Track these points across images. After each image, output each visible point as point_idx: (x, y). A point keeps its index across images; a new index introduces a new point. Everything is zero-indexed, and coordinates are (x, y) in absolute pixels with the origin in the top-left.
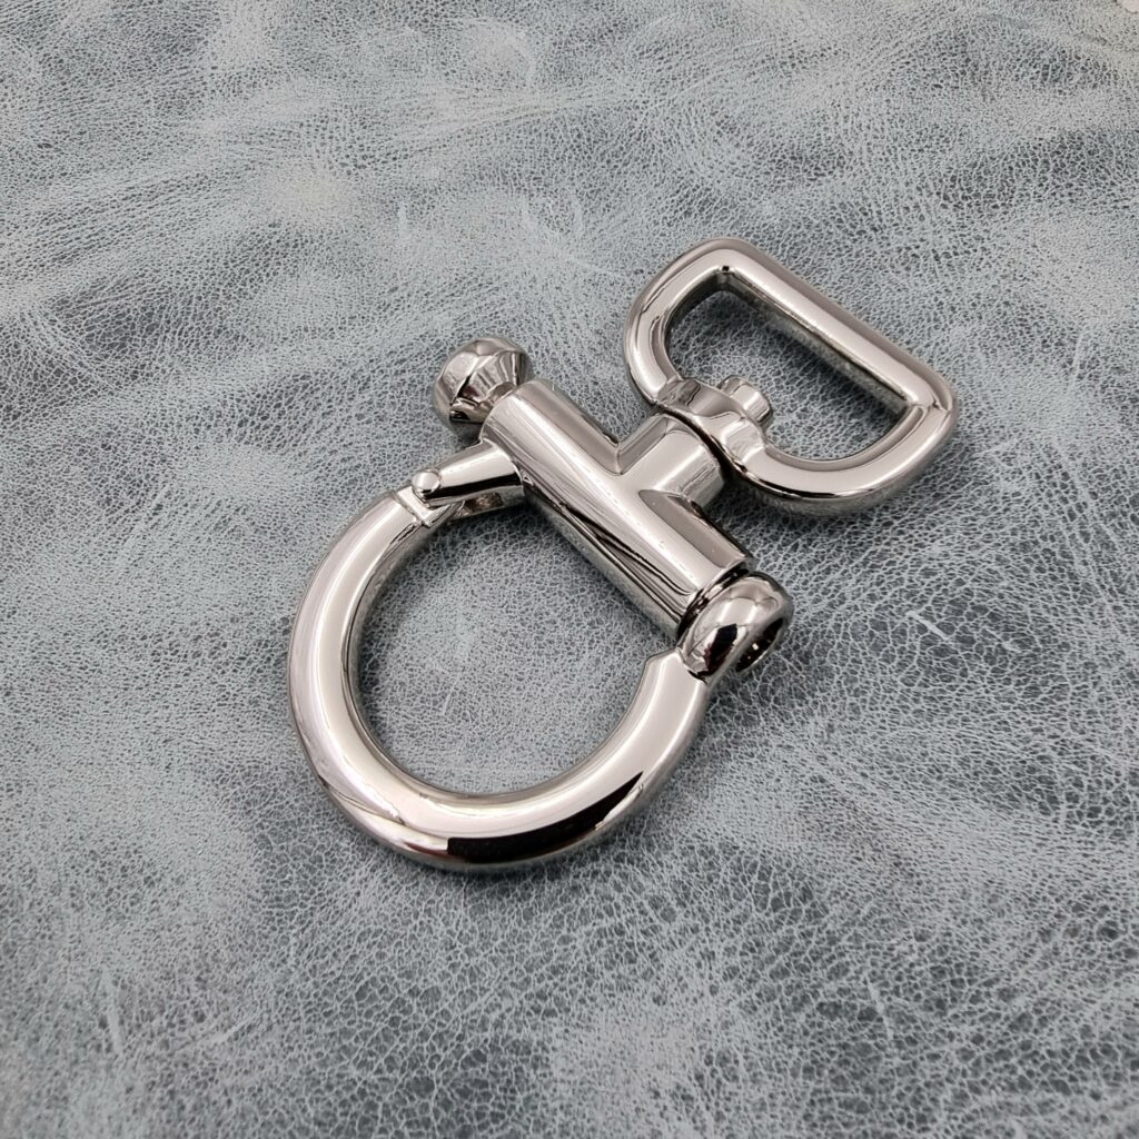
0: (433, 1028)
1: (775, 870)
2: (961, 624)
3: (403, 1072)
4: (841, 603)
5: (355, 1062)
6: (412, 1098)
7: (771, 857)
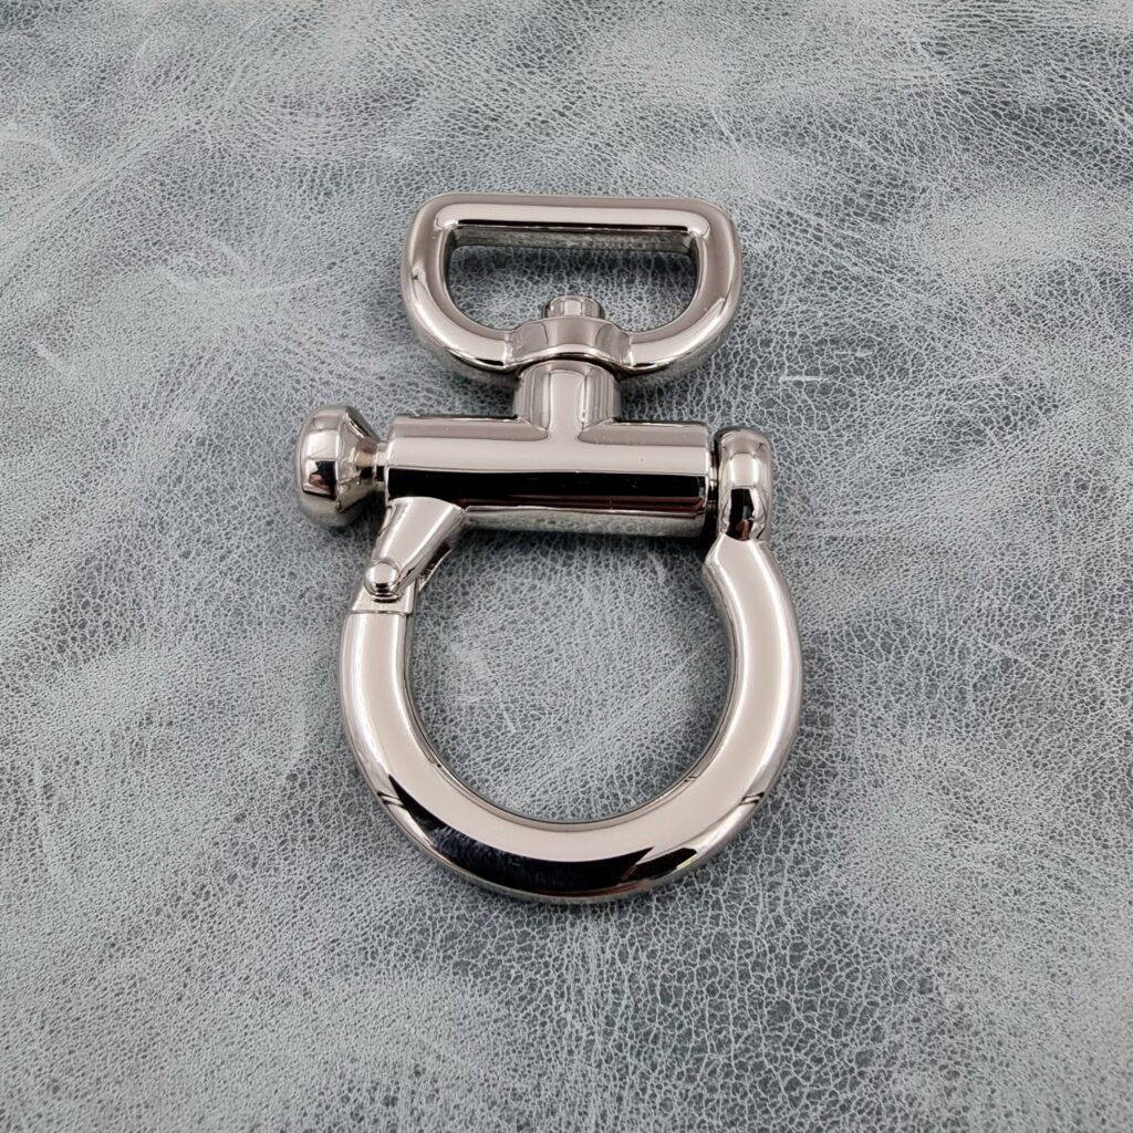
0: (746, 965)
1: (864, 626)
2: (819, 362)
3: (755, 1018)
4: (730, 408)
5: (712, 1051)
6: (781, 1029)
7: (853, 619)
